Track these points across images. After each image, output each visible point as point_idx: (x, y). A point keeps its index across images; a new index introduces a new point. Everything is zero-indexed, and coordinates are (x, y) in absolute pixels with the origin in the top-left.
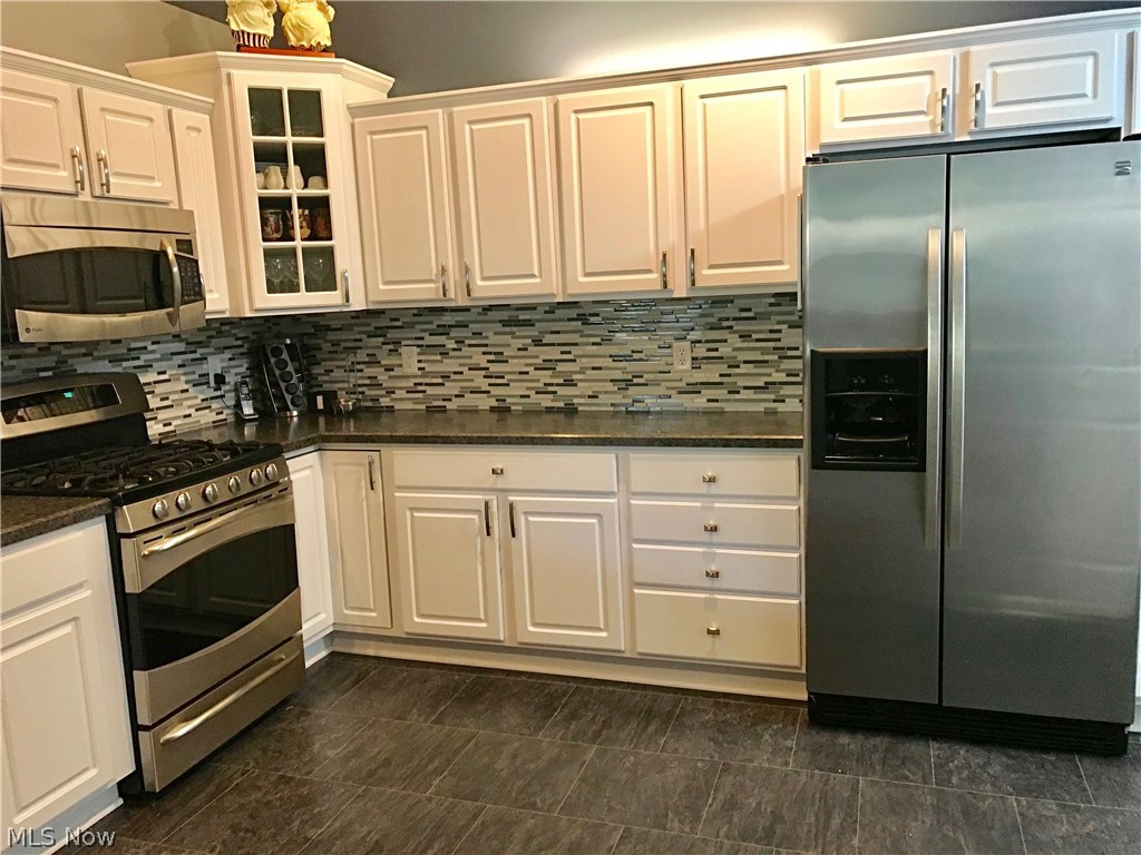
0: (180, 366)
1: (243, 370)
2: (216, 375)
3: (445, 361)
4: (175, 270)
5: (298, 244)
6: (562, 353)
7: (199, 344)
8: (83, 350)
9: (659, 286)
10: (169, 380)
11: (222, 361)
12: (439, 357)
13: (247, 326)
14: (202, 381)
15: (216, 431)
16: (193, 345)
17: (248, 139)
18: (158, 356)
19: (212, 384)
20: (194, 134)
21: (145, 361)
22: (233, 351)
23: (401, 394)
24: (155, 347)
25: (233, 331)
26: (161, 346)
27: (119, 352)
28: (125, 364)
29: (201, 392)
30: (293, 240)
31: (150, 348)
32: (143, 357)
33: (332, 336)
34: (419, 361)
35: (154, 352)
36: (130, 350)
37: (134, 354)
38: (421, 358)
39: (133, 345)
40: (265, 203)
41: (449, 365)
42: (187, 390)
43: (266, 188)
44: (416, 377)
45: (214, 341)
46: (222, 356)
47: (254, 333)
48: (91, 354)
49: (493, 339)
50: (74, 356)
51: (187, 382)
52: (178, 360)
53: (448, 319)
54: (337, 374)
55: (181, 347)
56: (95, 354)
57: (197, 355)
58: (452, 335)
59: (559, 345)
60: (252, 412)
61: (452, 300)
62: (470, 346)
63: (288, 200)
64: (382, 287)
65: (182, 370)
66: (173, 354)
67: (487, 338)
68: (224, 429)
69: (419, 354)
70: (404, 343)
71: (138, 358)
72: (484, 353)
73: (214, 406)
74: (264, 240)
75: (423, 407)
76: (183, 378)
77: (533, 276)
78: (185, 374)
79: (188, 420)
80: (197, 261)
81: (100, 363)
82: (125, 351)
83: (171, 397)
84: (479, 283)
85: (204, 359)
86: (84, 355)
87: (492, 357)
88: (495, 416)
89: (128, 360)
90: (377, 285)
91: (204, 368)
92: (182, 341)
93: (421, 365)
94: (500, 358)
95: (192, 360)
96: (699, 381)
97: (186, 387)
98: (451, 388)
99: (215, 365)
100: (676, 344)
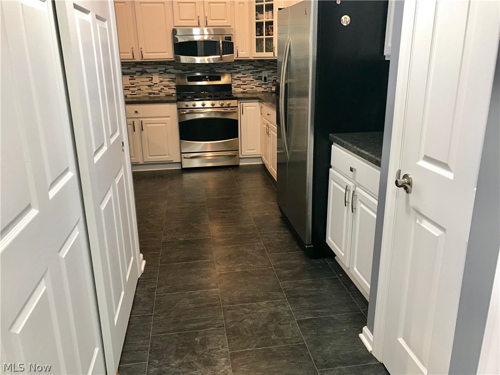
2: (265, 77)
4: (221, 46)
5: (264, 37)
7: (260, 67)
10: (246, 77)
11: (268, 73)
14: (260, 78)
15: (263, 95)
16: (256, 67)
17: (254, 5)
19: (263, 79)
20: (241, 5)
24: (242, 67)
26: (245, 67)
27: (230, 67)
29: (259, 82)
31: (241, 67)
35: (242, 68)
36: (233, 67)
40: (257, 24)
42: (253, 81)
45: (266, 66)
46: (268, 71)
48: (221, 67)
50: (216, 67)
51: (253, 78)
52: (251, 71)
55: (253, 67)
57: (258, 70)
63: (263, 23)
65: (251, 74)
66: (249, 69)
68: (267, 94)
73: (263, 86)
74: (256, 36)
76: (252, 77)
79: (252, 89)
80: (233, 43)
83: (247, 82)
85: (261, 72)
89: (232, 70)
91: (261, 75)
92: (253, 66)
95: (256, 72)
97: (253, 79)
99: (265, 74)
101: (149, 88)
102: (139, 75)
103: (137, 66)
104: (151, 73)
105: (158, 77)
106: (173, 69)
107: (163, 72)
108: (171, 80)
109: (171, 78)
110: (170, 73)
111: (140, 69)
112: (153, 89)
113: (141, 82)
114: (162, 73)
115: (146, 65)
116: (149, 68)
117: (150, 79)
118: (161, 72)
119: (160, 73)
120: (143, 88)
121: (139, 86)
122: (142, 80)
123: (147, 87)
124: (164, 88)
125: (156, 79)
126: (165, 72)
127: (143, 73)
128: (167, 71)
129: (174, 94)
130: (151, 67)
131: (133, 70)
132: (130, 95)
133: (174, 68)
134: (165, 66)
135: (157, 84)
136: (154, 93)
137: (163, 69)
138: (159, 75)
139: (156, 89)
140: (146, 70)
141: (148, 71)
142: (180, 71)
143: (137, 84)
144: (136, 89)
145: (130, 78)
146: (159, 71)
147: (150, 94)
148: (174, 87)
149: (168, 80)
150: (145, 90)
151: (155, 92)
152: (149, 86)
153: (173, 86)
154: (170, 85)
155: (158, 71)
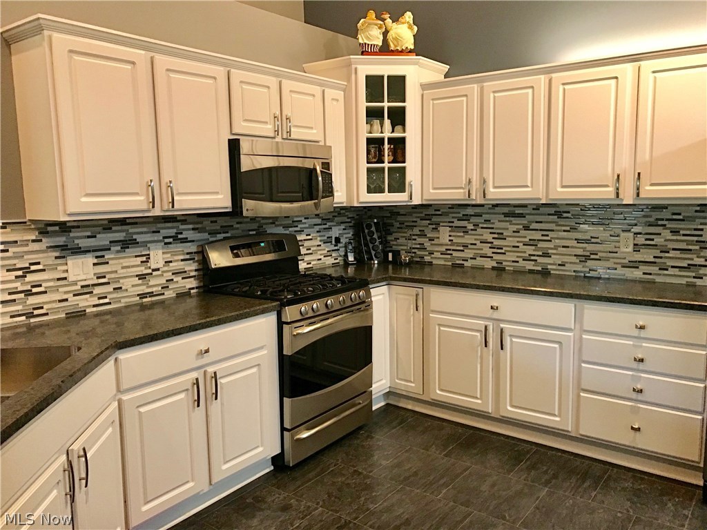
0: (318, 232)
1: (350, 235)
2: (336, 238)
3: (466, 236)
4: (320, 179)
5: (386, 165)
6: (543, 235)
7: (329, 220)
8: (271, 221)
9: (613, 196)
10: (311, 239)
11: (339, 230)
12: (462, 234)
13: (354, 211)
14: (329, 240)
15: (333, 269)
16: (325, 220)
17: (363, 104)
18: (307, 226)
19: (333, 242)
20: (335, 103)
21: (301, 228)
22: (347, 224)
23: (437, 255)
24: (306, 221)
25: (347, 214)
26: (309, 220)
27: (288, 222)
28: (290, 229)
29: (327, 247)
30: (383, 163)
31: (304, 221)
32: (299, 226)
33: (400, 218)
34: (450, 236)
35: (305, 223)
36: (293, 222)
37: (296, 224)
38: (452, 234)
39: (295, 219)
40: (370, 141)
41: (468, 239)
42: (320, 245)
43: (371, 133)
44: (447, 245)
45: (336, 219)
46: (339, 227)
47: (357, 215)
48: (274, 223)
49: (498, 225)
50: (266, 224)
51: (320, 241)
52: (317, 228)
53: (470, 211)
54: (402, 241)
55: (319, 221)
56: (276, 223)
57: (326, 226)
58: (471, 221)
59: (541, 230)
60: (353, 259)
61: (473, 200)
62: (482, 228)
63: (383, 139)
64: (431, 191)
65: (318, 234)
66: (315, 225)
67: (493, 223)
68: (338, 268)
69: (450, 231)
70: (441, 224)
71: (297, 226)
72: (491, 233)
73: (333, 255)
74: (368, 163)
75: (450, 263)
76: (319, 238)
77: (527, 186)
78: (320, 236)
79: (320, 262)
80: (331, 174)
81: (278, 228)
82: (291, 222)
83: (312, 249)
84: (492, 190)
85: (330, 228)
86: (272, 223)
87: (496, 236)
88: (495, 272)
89: (292, 227)
90: (429, 189)
91: (330, 234)
92: (320, 218)
93: (451, 238)
94: (501, 236)
95: (324, 229)
96: (640, 260)
97: (320, 243)
98: (468, 253)
99: (335, 232)
100: (623, 234)
101: (140, 282)
102: (118, 252)
103: (114, 228)
104: (145, 244)
105: (161, 252)
106: (192, 232)
107: (171, 240)
108: (188, 257)
109: (188, 254)
110: (185, 240)
111: (120, 236)
112: (151, 283)
113: (123, 268)
114: (170, 243)
115: (136, 223)
116: (142, 233)
117: (144, 259)
118: (167, 240)
119: (166, 244)
120: (127, 284)
121: (117, 280)
122: (125, 265)
123: (136, 281)
124: (173, 277)
125: (158, 257)
126: (175, 238)
127: (126, 244)
128: (180, 236)
129: (193, 288)
130: (145, 230)
131: (103, 239)
132: (94, 306)
133: (193, 229)
134: (175, 224)
135: (158, 270)
136: (151, 294)
137: (172, 232)
138: (163, 248)
139: (156, 283)
140: (134, 237)
141: (139, 238)
142: (206, 235)
143: (113, 276)
144: (109, 288)
145: (96, 261)
146: (164, 238)
147: (142, 296)
148: (193, 274)
149: (182, 257)
150: (132, 289)
151: (154, 289)
152: (142, 277)
153: (191, 271)
154: (187, 269)
155: (161, 238)
